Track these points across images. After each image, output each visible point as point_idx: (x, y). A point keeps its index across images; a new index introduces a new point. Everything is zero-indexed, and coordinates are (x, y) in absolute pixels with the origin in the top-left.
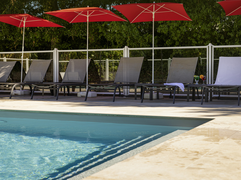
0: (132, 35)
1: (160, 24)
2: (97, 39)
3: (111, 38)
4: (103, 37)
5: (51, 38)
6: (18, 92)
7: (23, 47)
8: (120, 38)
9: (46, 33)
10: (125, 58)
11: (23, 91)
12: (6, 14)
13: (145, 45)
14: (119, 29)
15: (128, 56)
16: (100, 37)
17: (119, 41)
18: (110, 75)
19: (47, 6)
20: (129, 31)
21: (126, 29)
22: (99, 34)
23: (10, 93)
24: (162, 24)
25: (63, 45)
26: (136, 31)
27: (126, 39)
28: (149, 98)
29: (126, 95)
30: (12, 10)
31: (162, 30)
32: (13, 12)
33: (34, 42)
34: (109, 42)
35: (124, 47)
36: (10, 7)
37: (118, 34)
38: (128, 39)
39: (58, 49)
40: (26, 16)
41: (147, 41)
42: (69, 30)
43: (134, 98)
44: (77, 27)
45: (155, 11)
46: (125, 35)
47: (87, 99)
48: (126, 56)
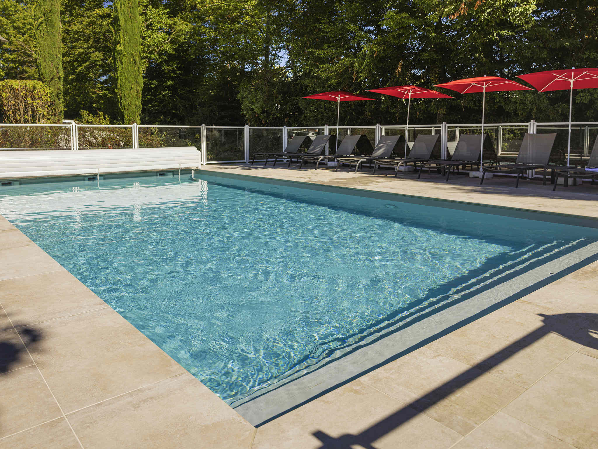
0: (539, 105)
1: (579, 92)
2: (492, 109)
3: (511, 109)
4: (500, 107)
5: (438, 109)
6: (402, 169)
7: (408, 121)
8: (523, 109)
9: (432, 104)
10: (530, 134)
11: (407, 168)
12: (390, 86)
13: (556, 117)
14: (523, 98)
15: (535, 132)
16: (496, 107)
17: (522, 112)
18: (503, 145)
19: (434, 74)
20: (535, 100)
21: (532, 99)
22: (495, 104)
23: (394, 169)
24: (582, 91)
25: (451, 116)
26: (545, 100)
27: (532, 109)
28: (563, 183)
29: (530, 177)
30: (397, 81)
31: (582, 100)
32: (398, 83)
33: (418, 113)
34: (508, 113)
35: (530, 121)
36: (394, 79)
37: (520, 104)
38: (534, 109)
39: (448, 123)
40: (411, 89)
41: (560, 112)
42: (459, 101)
43: (542, 182)
44: (468, 97)
45: (574, 78)
46: (529, 106)
47: (484, 182)
48: (532, 132)
